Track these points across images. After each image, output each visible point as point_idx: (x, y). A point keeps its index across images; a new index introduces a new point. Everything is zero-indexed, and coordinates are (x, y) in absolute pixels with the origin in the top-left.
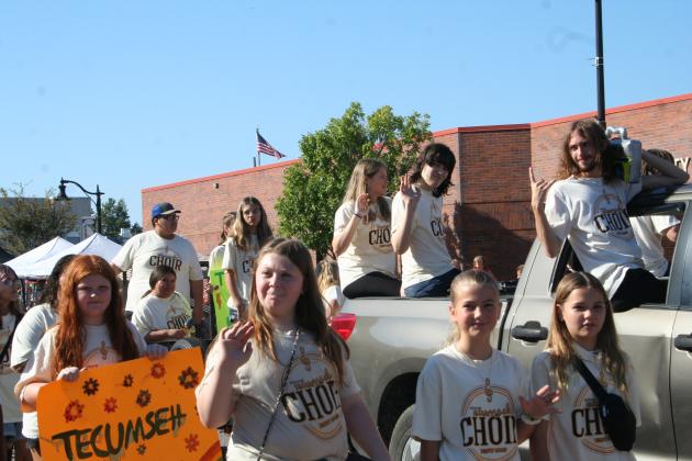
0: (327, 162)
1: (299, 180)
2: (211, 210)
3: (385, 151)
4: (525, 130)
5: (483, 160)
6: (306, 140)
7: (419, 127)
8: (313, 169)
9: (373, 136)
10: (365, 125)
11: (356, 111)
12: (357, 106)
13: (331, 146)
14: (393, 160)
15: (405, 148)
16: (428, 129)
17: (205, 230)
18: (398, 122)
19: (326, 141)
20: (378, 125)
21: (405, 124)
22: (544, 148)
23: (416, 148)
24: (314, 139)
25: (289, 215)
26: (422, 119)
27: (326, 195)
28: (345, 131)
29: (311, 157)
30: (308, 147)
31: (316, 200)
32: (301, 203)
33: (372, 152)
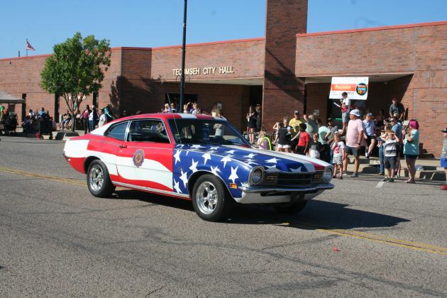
0: (65, 56)
1: (52, 64)
2: (7, 74)
3: (90, 54)
4: (149, 50)
5: (132, 61)
6: (56, 46)
7: (105, 45)
8: (58, 59)
9: (85, 47)
10: (82, 42)
11: (78, 36)
12: (79, 34)
13: (67, 50)
14: (93, 58)
15: (99, 53)
16: (109, 46)
17: (3, 82)
18: (96, 43)
19: (65, 48)
20: (88, 42)
21: (99, 43)
22: (157, 59)
23: (103, 54)
24: (60, 47)
25: (48, 78)
26: (107, 42)
27: (64, 71)
28: (74, 45)
29: (58, 54)
30: (57, 49)
31: (60, 73)
32: (53, 74)
33: (85, 55)
